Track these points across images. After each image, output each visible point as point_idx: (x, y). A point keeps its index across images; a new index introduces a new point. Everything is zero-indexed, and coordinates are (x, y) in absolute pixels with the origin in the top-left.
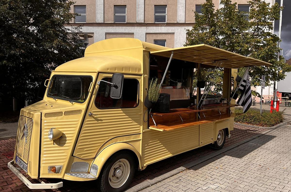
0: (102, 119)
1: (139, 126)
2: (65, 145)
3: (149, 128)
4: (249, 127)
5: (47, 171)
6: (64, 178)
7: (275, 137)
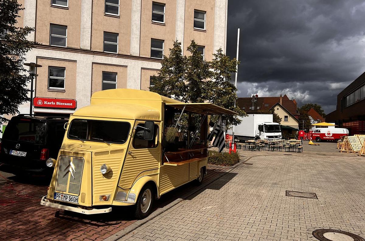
0: (136, 156)
1: (157, 162)
2: (112, 178)
3: (164, 164)
4: (214, 167)
5: (98, 200)
6: (113, 205)
7: (236, 174)
